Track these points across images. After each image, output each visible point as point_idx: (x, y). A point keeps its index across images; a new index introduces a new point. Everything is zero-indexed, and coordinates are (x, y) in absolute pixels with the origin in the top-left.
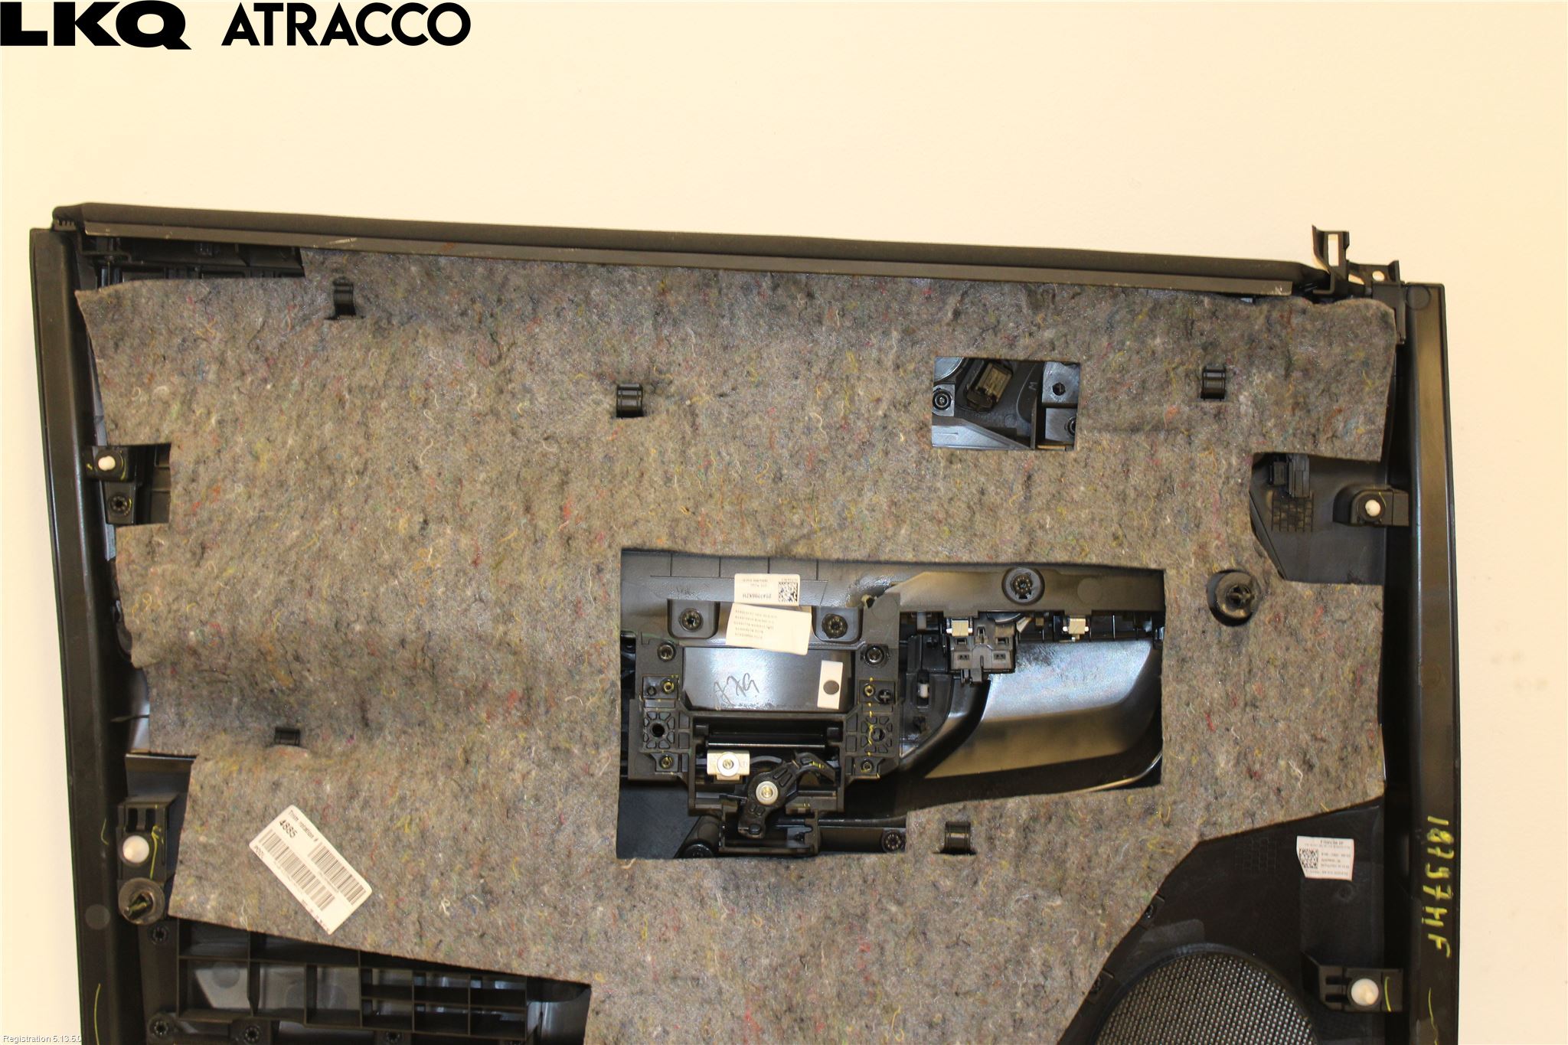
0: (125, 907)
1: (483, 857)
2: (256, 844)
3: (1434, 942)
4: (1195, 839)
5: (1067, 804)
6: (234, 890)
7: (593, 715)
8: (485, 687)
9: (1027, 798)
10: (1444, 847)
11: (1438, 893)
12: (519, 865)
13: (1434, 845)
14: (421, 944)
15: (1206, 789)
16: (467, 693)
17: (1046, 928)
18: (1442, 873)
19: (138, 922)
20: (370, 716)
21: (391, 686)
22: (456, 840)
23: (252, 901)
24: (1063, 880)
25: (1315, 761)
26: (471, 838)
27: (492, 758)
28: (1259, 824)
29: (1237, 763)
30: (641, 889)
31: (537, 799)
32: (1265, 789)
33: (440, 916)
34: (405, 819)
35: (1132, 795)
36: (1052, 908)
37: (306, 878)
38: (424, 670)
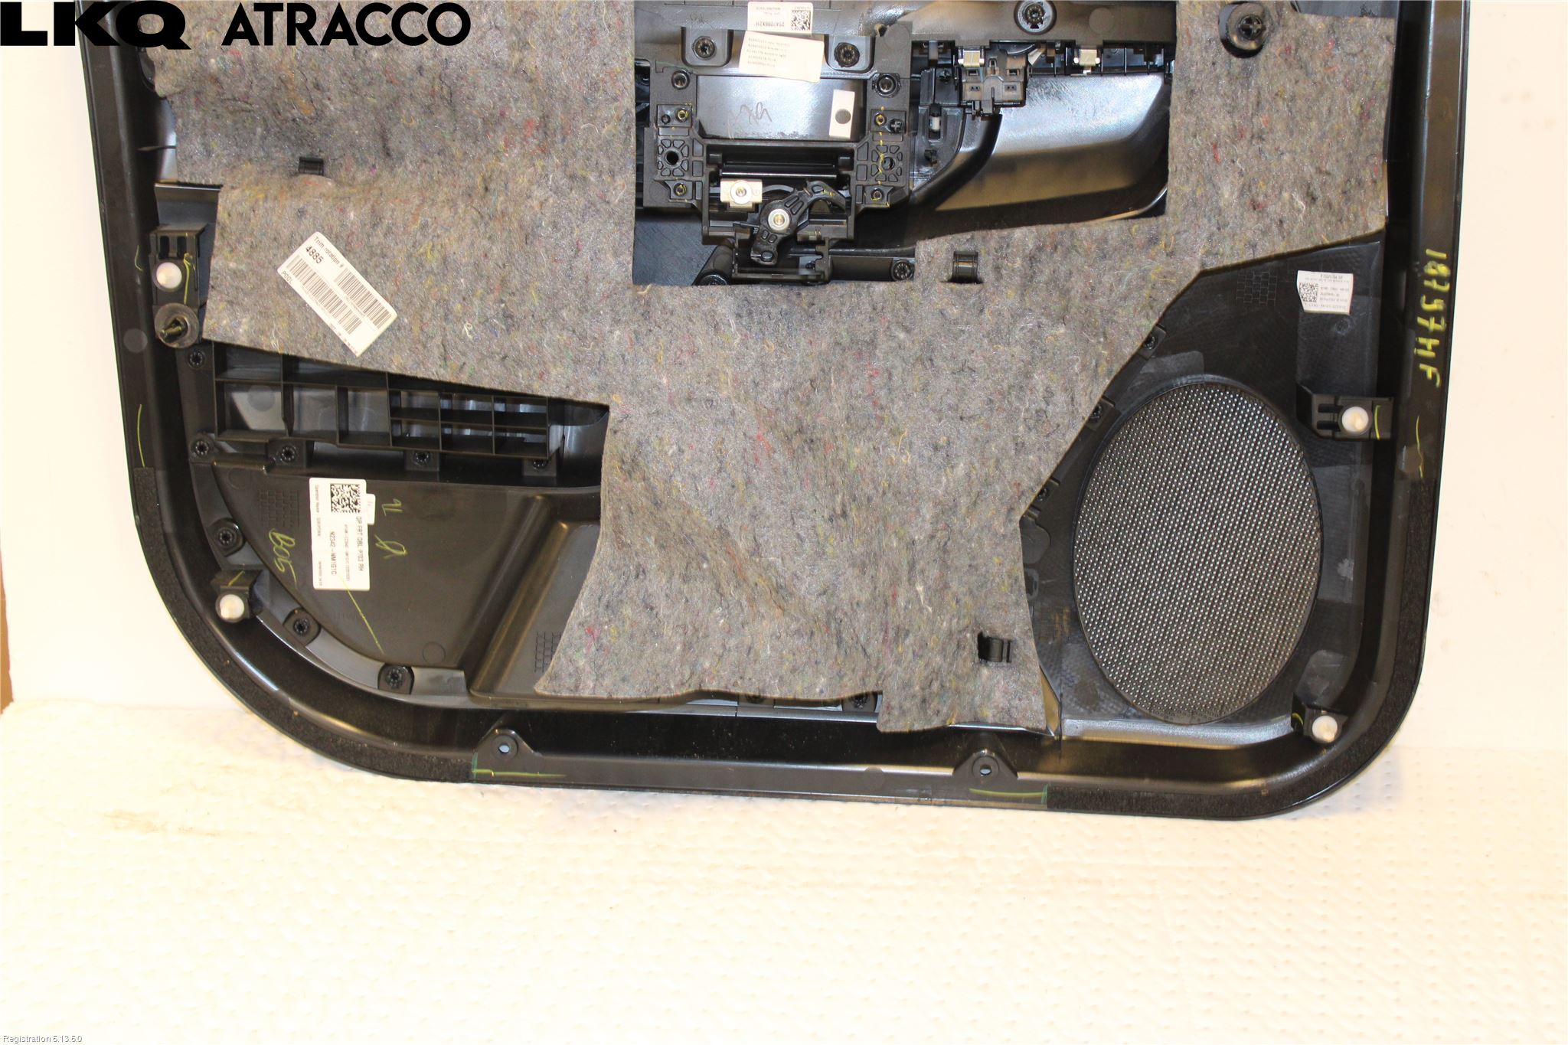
0: (160, 329)
1: (504, 282)
2: (284, 270)
3: (1424, 373)
4: (1196, 269)
5: (1073, 234)
6: (265, 313)
7: (608, 143)
8: (502, 115)
9: (1033, 228)
10: (1440, 280)
11: (1432, 325)
12: (538, 290)
13: (1430, 278)
14: (445, 367)
15: (1210, 220)
16: (485, 121)
17: (1049, 356)
18: (1437, 305)
19: (175, 345)
20: (391, 145)
21: (411, 114)
22: (476, 265)
23: (282, 325)
24: (1066, 309)
25: (1318, 193)
26: (491, 264)
27: (510, 186)
28: (1260, 254)
29: (1242, 194)
30: (658, 314)
31: (555, 225)
32: (1268, 221)
33: (464, 339)
34: (427, 245)
35: (1136, 226)
36: (1056, 337)
37: (334, 304)
38: (442, 98)
